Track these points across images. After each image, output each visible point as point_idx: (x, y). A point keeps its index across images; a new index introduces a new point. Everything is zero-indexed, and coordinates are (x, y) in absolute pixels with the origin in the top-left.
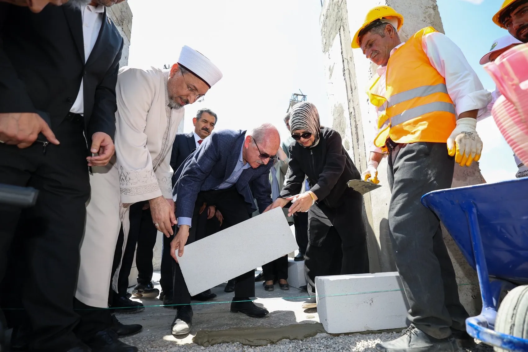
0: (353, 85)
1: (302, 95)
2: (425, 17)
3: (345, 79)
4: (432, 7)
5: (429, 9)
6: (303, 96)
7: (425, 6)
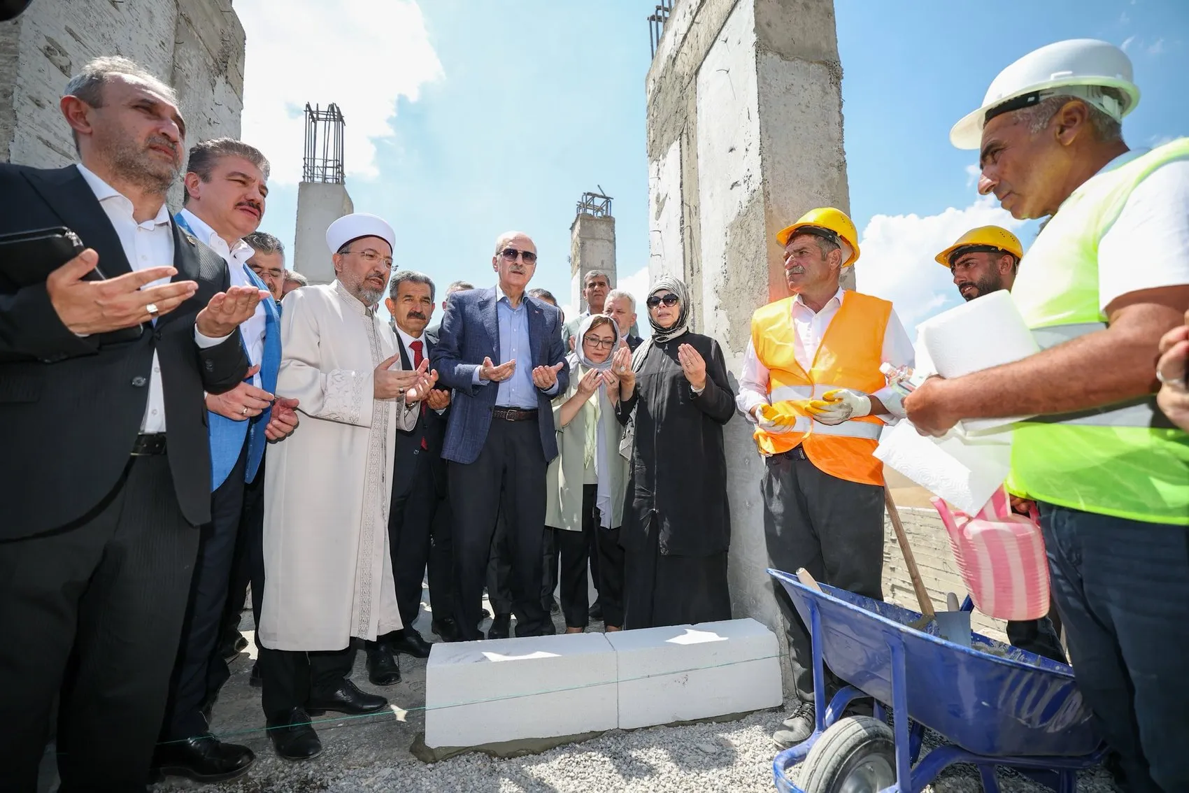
0: (695, 261)
1: (604, 197)
2: (822, 186)
3: (682, 240)
4: (836, 164)
5: (831, 168)
6: (605, 200)
7: (825, 163)
